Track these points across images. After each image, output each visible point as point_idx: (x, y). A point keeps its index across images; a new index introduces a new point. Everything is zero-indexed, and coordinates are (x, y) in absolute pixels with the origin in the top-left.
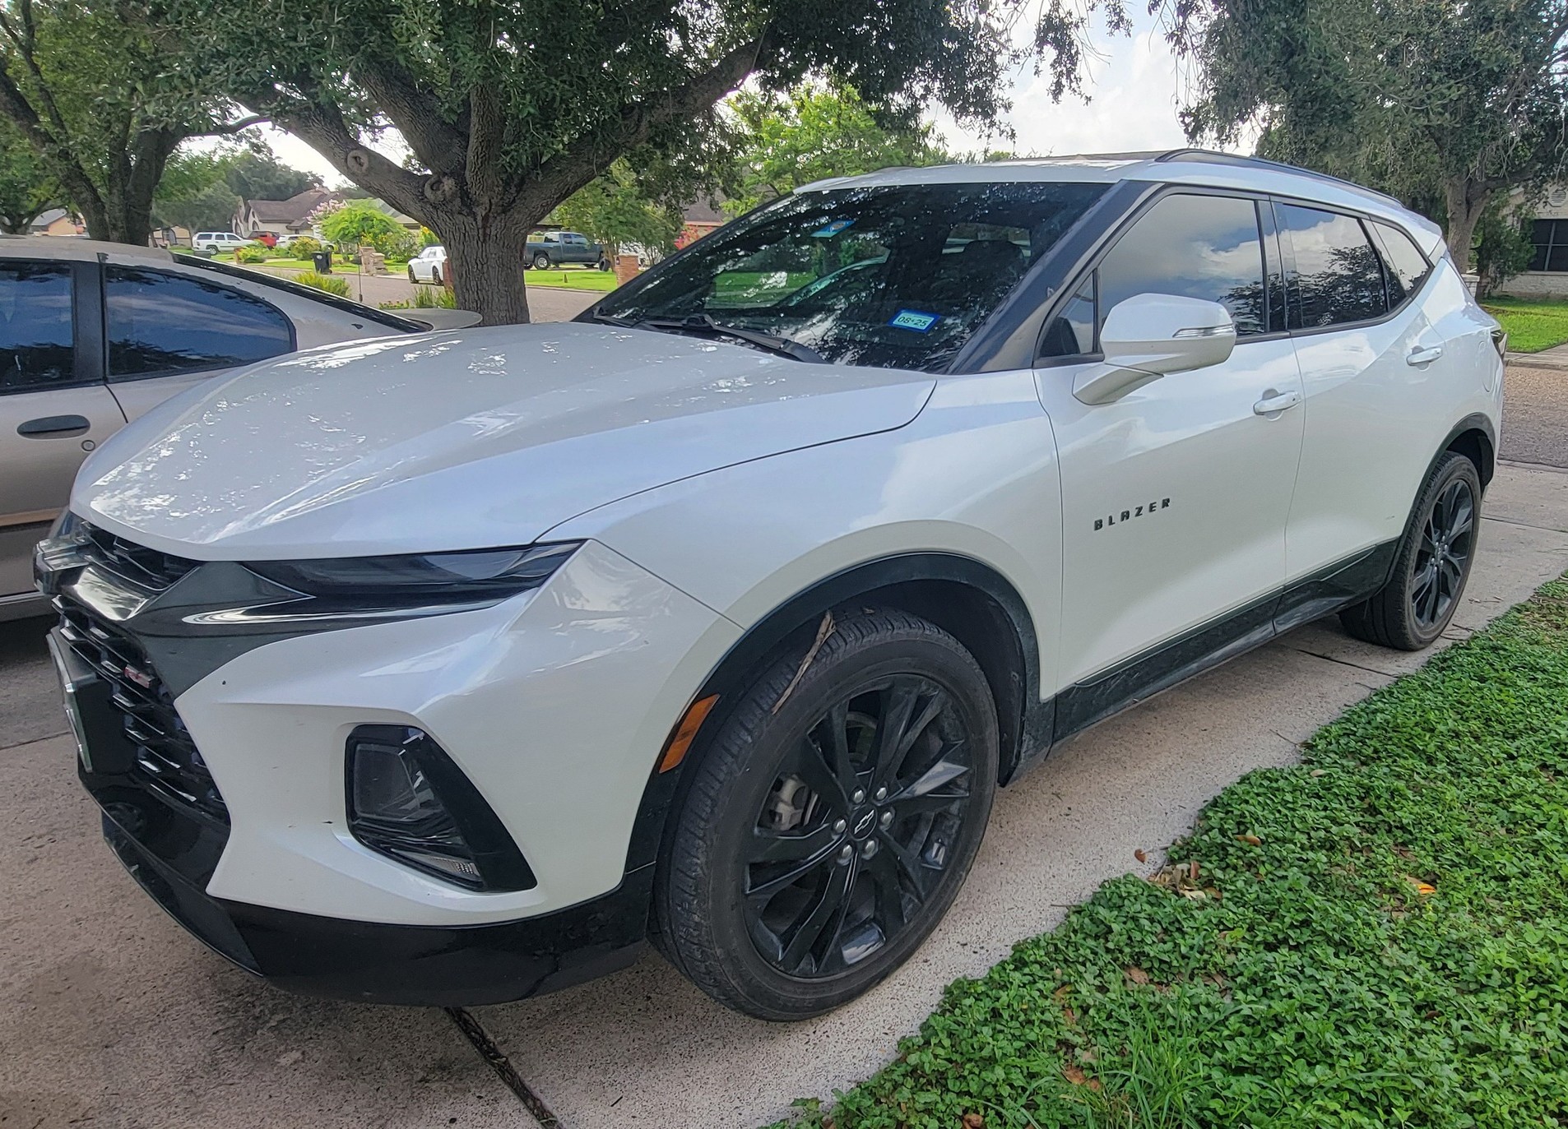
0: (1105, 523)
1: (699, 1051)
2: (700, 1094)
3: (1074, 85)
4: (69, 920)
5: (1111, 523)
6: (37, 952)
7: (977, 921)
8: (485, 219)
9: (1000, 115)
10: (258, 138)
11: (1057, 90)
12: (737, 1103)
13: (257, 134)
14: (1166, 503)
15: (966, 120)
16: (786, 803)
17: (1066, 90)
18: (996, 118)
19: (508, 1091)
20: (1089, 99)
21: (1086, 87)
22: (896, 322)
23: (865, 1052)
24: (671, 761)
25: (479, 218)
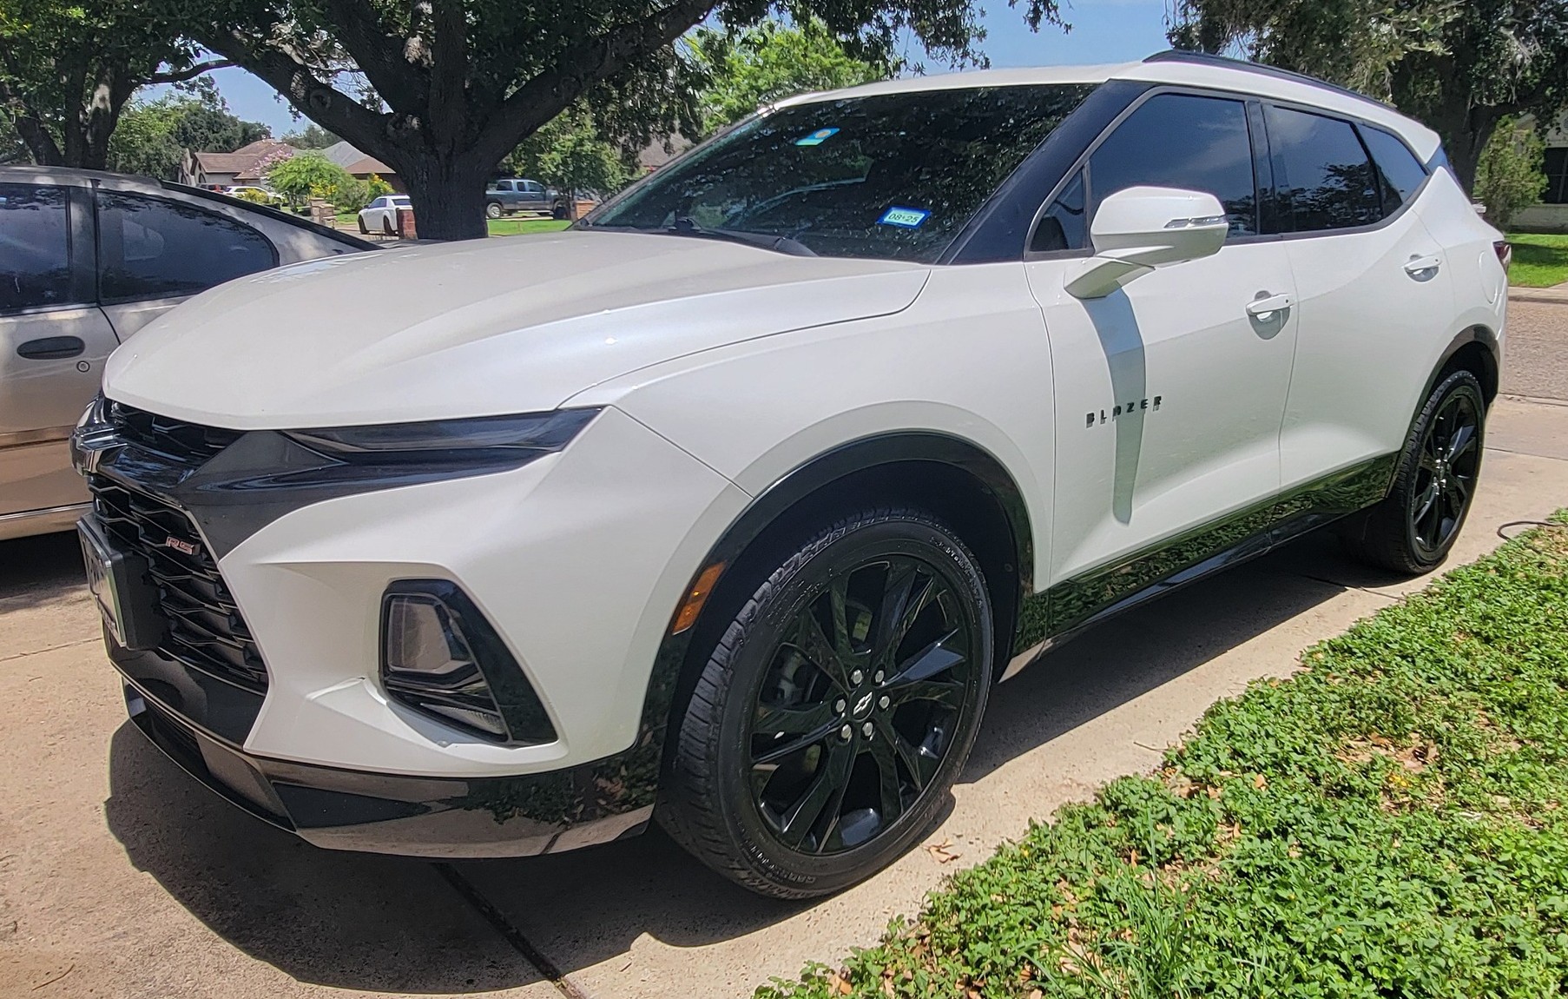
0: (1097, 417)
1: (704, 925)
2: (706, 962)
3: (1052, 14)
4: (88, 807)
5: (1103, 418)
6: (62, 834)
7: (972, 815)
8: (449, 156)
9: (973, 44)
10: (210, 86)
11: (1035, 19)
12: (743, 970)
13: (209, 82)
14: (1158, 400)
15: (938, 50)
16: (787, 679)
17: (1043, 17)
18: (970, 47)
19: (521, 958)
20: (1068, 27)
21: (1064, 14)
22: (886, 219)
23: (867, 928)
24: (683, 626)
25: (441, 156)
